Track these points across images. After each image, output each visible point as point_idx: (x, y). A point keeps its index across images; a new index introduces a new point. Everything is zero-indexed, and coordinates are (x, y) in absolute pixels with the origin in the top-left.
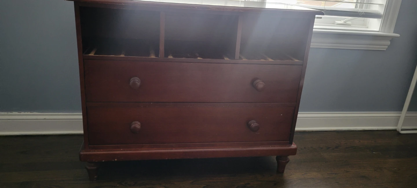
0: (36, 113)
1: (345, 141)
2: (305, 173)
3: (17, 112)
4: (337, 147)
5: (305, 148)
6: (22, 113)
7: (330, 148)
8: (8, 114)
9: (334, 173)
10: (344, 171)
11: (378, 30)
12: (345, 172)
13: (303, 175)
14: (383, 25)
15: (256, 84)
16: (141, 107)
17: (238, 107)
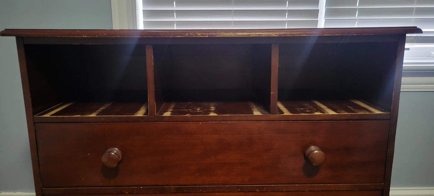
15: (310, 154)
16: (125, 193)
17: (282, 191)
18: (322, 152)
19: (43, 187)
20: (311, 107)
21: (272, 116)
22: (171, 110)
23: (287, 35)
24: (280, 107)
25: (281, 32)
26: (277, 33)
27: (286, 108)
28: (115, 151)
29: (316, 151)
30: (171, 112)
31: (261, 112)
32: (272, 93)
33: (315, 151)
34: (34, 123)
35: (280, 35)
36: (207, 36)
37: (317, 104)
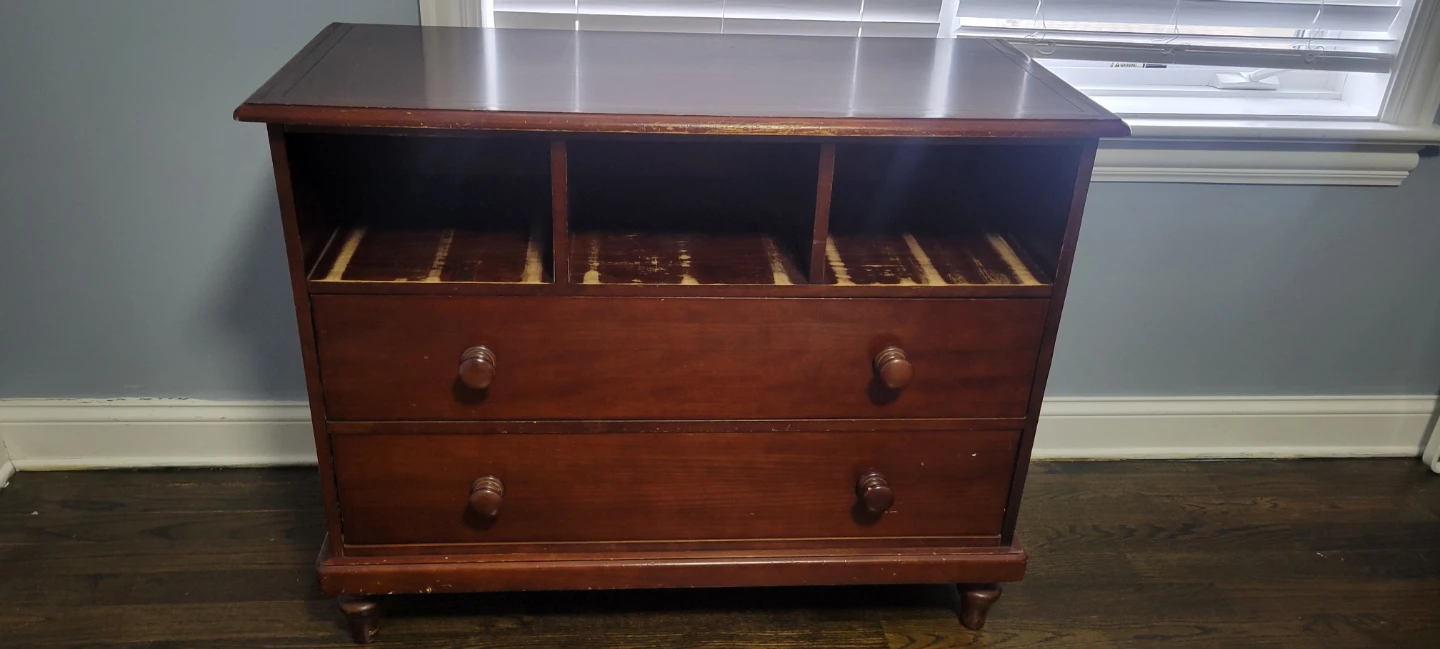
0: (192, 400)
1: (1222, 501)
2: (1054, 633)
3: (137, 396)
4: (1187, 529)
5: (1072, 530)
6: (155, 401)
7: (1159, 530)
8: (112, 403)
9: (1158, 636)
10: (1197, 627)
11: (1374, 114)
12: (1198, 631)
13: (1047, 639)
14: (1395, 98)
15: (884, 365)
16: (500, 433)
17: (823, 432)
18: (907, 363)
19: (328, 419)
20: (898, 259)
21: (813, 288)
22: (596, 264)
23: (853, 132)
24: (831, 258)
25: (841, 124)
26: (833, 128)
27: (842, 261)
28: (481, 354)
29: (897, 361)
30: (599, 269)
31: (791, 279)
32: (815, 242)
33: (894, 357)
34: (309, 295)
35: (839, 131)
36: (686, 133)
37: (911, 247)
